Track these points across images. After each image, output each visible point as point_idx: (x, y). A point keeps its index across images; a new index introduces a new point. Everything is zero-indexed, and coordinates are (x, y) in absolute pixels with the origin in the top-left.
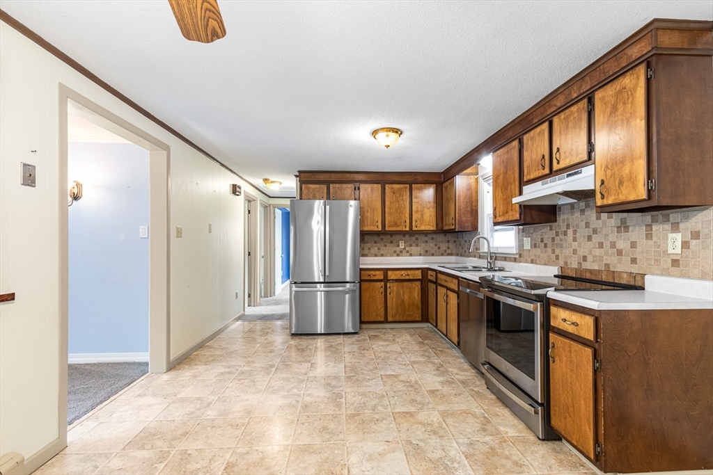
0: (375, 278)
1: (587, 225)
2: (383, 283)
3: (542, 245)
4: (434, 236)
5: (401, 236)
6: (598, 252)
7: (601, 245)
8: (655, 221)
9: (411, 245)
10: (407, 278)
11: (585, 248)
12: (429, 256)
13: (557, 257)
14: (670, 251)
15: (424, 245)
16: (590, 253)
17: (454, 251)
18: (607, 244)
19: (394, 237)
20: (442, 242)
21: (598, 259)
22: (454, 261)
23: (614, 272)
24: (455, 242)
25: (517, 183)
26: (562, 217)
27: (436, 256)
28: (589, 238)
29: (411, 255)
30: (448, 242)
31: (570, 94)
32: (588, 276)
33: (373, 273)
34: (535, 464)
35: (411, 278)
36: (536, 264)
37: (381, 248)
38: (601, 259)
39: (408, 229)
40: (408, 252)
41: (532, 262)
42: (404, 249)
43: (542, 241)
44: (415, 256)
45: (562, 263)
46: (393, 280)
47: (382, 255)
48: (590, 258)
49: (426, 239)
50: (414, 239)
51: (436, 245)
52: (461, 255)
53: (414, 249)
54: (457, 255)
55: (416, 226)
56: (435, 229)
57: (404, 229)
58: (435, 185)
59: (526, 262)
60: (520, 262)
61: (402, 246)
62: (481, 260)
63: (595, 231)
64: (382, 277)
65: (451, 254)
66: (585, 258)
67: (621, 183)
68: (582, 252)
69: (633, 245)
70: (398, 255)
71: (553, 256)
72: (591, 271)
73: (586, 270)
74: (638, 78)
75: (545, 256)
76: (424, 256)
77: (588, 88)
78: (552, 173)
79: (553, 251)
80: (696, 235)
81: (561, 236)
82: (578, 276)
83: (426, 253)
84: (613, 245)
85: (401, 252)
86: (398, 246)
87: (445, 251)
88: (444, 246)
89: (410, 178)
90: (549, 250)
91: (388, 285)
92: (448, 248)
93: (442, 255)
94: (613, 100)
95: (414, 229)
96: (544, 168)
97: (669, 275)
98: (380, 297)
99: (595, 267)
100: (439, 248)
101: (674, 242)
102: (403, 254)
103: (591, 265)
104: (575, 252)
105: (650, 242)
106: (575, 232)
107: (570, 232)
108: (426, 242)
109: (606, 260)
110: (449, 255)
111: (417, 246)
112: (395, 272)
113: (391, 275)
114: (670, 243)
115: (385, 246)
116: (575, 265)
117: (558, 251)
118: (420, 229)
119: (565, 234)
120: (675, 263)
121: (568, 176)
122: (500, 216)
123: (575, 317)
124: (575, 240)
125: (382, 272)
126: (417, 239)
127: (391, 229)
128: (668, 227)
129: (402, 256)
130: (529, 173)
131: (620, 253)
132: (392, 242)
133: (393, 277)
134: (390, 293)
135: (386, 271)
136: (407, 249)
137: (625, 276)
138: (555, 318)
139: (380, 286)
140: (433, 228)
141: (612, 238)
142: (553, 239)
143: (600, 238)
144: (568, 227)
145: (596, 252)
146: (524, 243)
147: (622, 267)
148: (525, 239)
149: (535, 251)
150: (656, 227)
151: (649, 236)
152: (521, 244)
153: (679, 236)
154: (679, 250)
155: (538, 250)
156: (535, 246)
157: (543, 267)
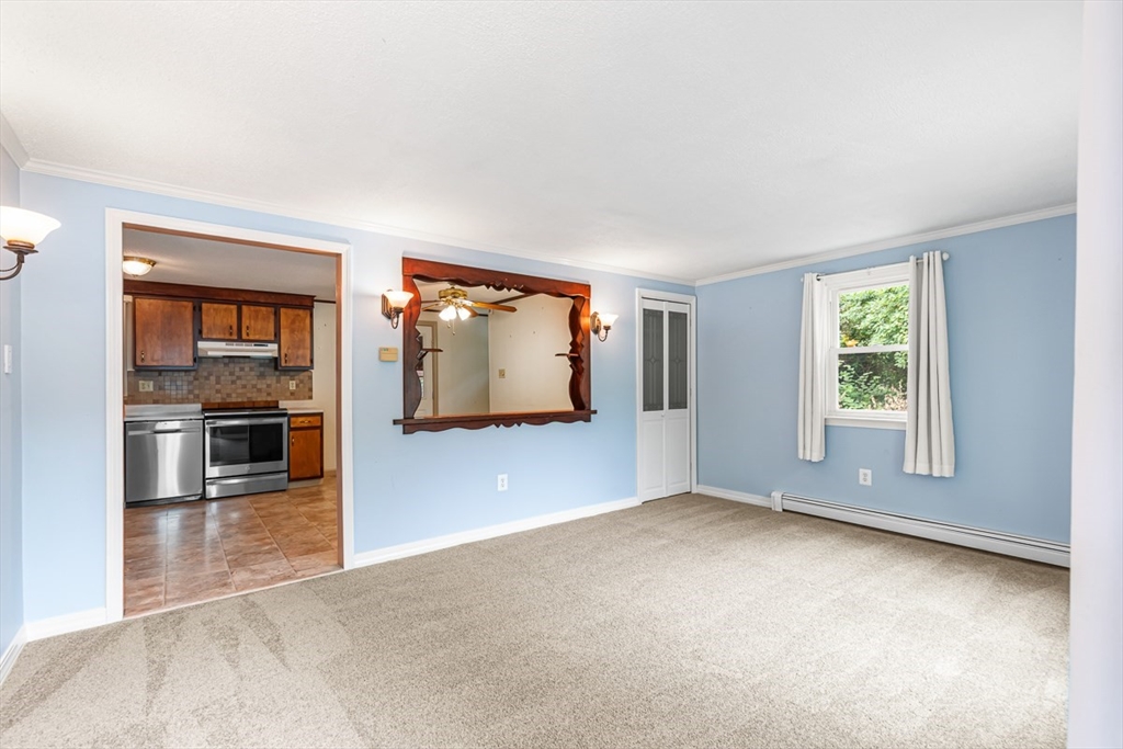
1: (231, 373)
3: (174, 387)
7: (244, 387)
8: (281, 375)
11: (228, 389)
13: (196, 397)
14: (290, 389)
16: (234, 391)
18: (249, 386)
21: (239, 395)
23: (254, 401)
25: (191, 337)
28: (234, 382)
31: (259, 299)
32: (231, 406)
36: (163, 403)
38: (244, 394)
41: (155, 402)
43: (173, 383)
45: (202, 400)
48: (234, 395)
59: (145, 403)
63: (239, 378)
66: (229, 395)
67: (298, 357)
68: (225, 391)
69: (268, 386)
71: (191, 396)
72: (234, 403)
74: (307, 314)
75: (178, 397)
78: (240, 339)
79: (191, 391)
80: (301, 382)
81: (202, 380)
84: (254, 386)
90: (185, 391)
94: (293, 317)
96: (231, 334)
97: (290, 399)
99: (240, 400)
101: (292, 385)
103: (235, 399)
105: (279, 385)
107: (213, 378)
109: (249, 395)
114: (290, 385)
116: (219, 401)
117: (196, 392)
119: (207, 378)
120: (292, 394)
121: (255, 345)
122: (153, 360)
123: (309, 419)
124: (218, 383)
128: (288, 377)
130: (210, 333)
131: (259, 390)
137: (262, 402)
138: (295, 422)
141: (254, 382)
142: (190, 383)
143: (244, 382)
144: (210, 374)
145: (240, 391)
146: (141, 386)
147: (262, 398)
148: (141, 382)
149: (161, 392)
150: (283, 378)
151: (278, 381)
152: (133, 387)
153: (294, 381)
154: (294, 388)
155: (167, 392)
156: (161, 388)
157: (176, 405)
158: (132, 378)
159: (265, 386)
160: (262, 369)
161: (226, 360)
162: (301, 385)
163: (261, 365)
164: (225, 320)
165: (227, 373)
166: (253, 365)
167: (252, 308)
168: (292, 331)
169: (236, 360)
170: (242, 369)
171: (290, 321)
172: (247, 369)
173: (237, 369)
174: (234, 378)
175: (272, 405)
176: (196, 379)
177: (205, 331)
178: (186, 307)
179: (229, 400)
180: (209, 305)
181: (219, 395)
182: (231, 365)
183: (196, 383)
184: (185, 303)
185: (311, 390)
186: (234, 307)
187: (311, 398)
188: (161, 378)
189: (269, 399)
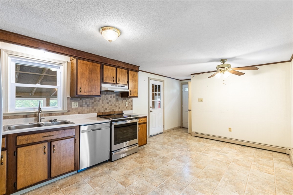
1: (107, 99)
3: (86, 105)
7: (111, 105)
8: (123, 100)
11: (106, 106)
13: (95, 110)
18: (113, 105)
21: (110, 108)
23: (114, 111)
28: (108, 103)
31: (122, 65)
32: (107, 114)
36: (82, 113)
41: (79, 113)
43: (86, 103)
45: (97, 111)
48: (108, 109)
59: (74, 113)
60: (69, 115)
63: (110, 101)
66: (106, 109)
67: (134, 92)
68: (105, 107)
69: (119, 104)
71: (93, 110)
72: (108, 112)
79: (93, 107)
80: (129, 102)
81: (97, 102)
82: (103, 114)
84: (115, 105)
90: (90, 107)
96: (113, 81)
97: (126, 110)
99: (110, 111)
103: (108, 110)
104: (103, 107)
106: (103, 101)
107: (101, 101)
109: (113, 109)
116: (103, 111)
117: (95, 108)
120: (127, 108)
124: (102, 103)
128: (125, 101)
131: (116, 106)
137: (117, 112)
141: (115, 103)
142: (93, 103)
143: (111, 103)
145: (110, 107)
146: (73, 105)
147: (117, 110)
148: (73, 103)
149: (81, 108)
150: (124, 101)
151: (122, 103)
152: (70, 105)
153: (127, 102)
154: (127, 105)
155: (84, 108)
156: (81, 106)
157: (87, 114)
158: (69, 101)
159: (118, 104)
160: (117, 97)
161: (106, 93)
162: (129, 104)
163: (117, 95)
164: (112, 74)
165: (106, 99)
166: (114, 95)
167: (121, 69)
168: (133, 81)
169: (109, 93)
170: (111, 97)
171: (132, 76)
172: (112, 97)
173: (109, 97)
174: (108, 101)
175: (120, 113)
176: (95, 101)
177: (104, 79)
178: (98, 66)
179: (106, 111)
180: (106, 66)
181: (103, 109)
183: (95, 103)
184: (97, 64)
185: (132, 106)
186: (115, 68)
187: (132, 109)
188: (81, 101)
189: (119, 110)
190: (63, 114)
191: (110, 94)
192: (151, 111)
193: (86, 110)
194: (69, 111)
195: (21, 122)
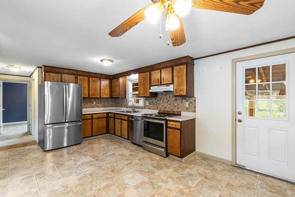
0: (87, 118)
1: (167, 99)
2: (91, 120)
3: (153, 104)
4: (107, 100)
5: (94, 99)
6: (169, 106)
7: (170, 104)
8: (183, 99)
9: (98, 103)
10: (101, 117)
11: (166, 105)
12: (105, 107)
13: (158, 107)
14: (186, 106)
15: (103, 103)
16: (167, 106)
17: (114, 105)
18: (172, 104)
19: (91, 100)
20: (110, 102)
22: (114, 109)
23: (173, 111)
24: (114, 101)
25: (149, 85)
26: (159, 96)
27: (108, 107)
28: (167, 102)
29: (98, 107)
30: (112, 102)
31: (167, 64)
32: (167, 112)
33: (87, 116)
34: (168, 163)
35: (102, 117)
36: (150, 109)
37: (86, 105)
38: (170, 108)
39: (99, 97)
40: (97, 106)
41: (149, 109)
42: (96, 105)
43: (153, 102)
44: (100, 107)
45: (159, 109)
46: (95, 118)
47: (86, 108)
48: (167, 108)
49: (104, 100)
50: (99, 100)
51: (108, 103)
52: (118, 107)
53: (99, 105)
54: (116, 106)
55: (102, 96)
56: (109, 97)
57: (98, 97)
58: (109, 80)
59: (147, 109)
60: (145, 109)
61: (95, 103)
62: (128, 108)
63: (169, 101)
64: (91, 117)
65: (113, 106)
66: (166, 108)
67: (180, 90)
68: (165, 106)
69: (178, 104)
70: (93, 107)
71: (156, 107)
72: (167, 111)
73: (166, 111)
74: (184, 67)
75: (154, 107)
76: (103, 107)
77: (172, 65)
78: (161, 84)
79: (156, 106)
80: (191, 103)
81: (159, 102)
82: (164, 112)
83: (104, 106)
84: (173, 104)
85: (94, 106)
86: (93, 103)
87: (111, 105)
88: (110, 103)
89: (100, 76)
90: (155, 105)
91: (93, 121)
92: (112, 104)
93: (110, 107)
94: (179, 70)
95: (102, 97)
96: (158, 82)
97: (186, 111)
98: (90, 126)
99: (169, 110)
100: (109, 104)
101: (187, 104)
102: (95, 107)
103: (167, 110)
104: (163, 106)
105: (182, 104)
106: (163, 100)
107: (162, 101)
108: (104, 102)
109: (172, 108)
110: (112, 106)
111: (101, 103)
112: (96, 115)
113: (94, 116)
114: (186, 104)
115: (87, 104)
116: (163, 110)
117: (158, 106)
118: (104, 97)
119: (160, 101)
120: (187, 109)
121: (166, 86)
122: (142, 95)
123: (175, 123)
124: (163, 103)
125: (90, 115)
126: (101, 101)
127: (92, 97)
128: (186, 101)
129: (94, 108)
130: (153, 83)
131: (175, 106)
132: (90, 102)
133: (95, 117)
134: (94, 124)
135: (92, 114)
136: (97, 105)
137: (176, 112)
138: (169, 124)
139: (90, 121)
140: (108, 96)
141: (173, 102)
142: (156, 102)
144: (161, 99)
150: (183, 101)
151: (182, 103)
152: (145, 103)
153: (188, 103)
154: (188, 106)
155: (151, 105)
156: (150, 104)
157: (153, 110)
158: (145, 100)
161: (165, 93)
164: (157, 77)
165: (165, 99)
167: (164, 70)
168: (178, 77)
170: (170, 97)
171: (177, 72)
172: (171, 97)
173: (168, 97)
175: (179, 113)
179: (166, 110)
180: (153, 72)
181: (163, 108)
182: (167, 96)
184: (148, 73)
185: (195, 107)
186: (159, 71)
187: (195, 112)
188: (150, 101)
189: (178, 111)
190: (143, 108)
191: (169, 94)
192: (240, 121)
193: (152, 107)
194: (145, 107)
195: (130, 110)
